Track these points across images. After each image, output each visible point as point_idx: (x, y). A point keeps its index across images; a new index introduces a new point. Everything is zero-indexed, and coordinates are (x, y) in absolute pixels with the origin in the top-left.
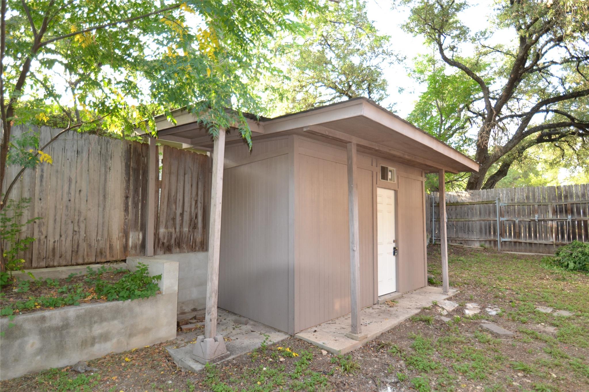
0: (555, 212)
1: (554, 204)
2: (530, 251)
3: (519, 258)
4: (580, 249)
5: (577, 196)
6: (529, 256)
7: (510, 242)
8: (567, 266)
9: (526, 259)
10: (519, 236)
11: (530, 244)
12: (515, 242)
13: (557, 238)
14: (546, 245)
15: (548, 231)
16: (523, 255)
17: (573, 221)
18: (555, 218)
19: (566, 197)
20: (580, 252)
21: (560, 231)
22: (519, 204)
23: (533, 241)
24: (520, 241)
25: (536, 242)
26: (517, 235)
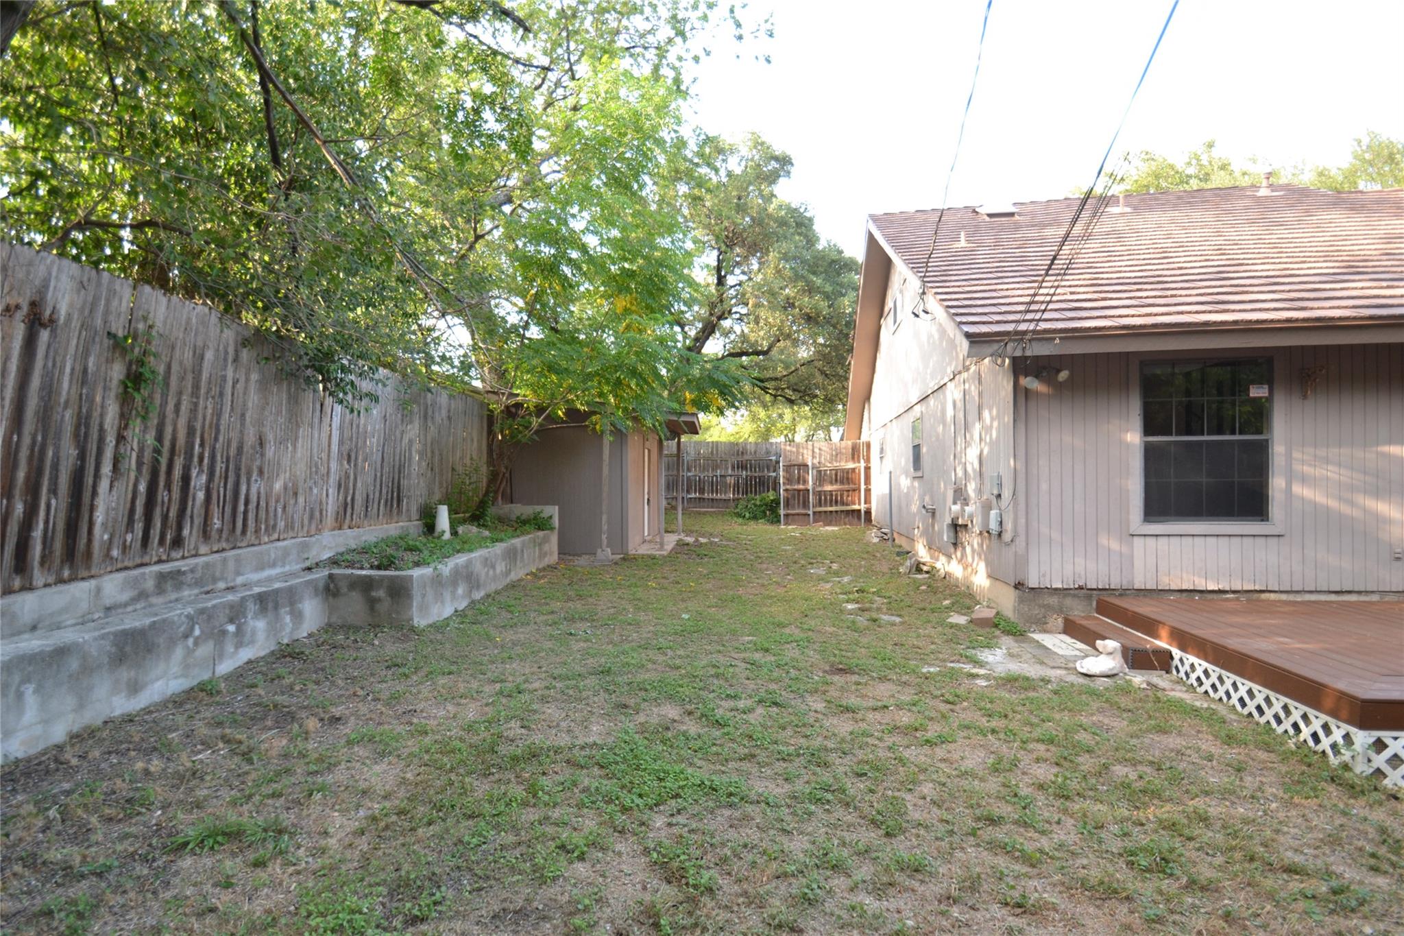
0: (733, 468)
1: (735, 460)
2: (711, 507)
3: (705, 513)
4: (753, 502)
5: (751, 453)
6: (710, 511)
7: (696, 498)
8: (744, 516)
9: (711, 514)
10: (704, 492)
11: (713, 499)
12: (700, 498)
13: (734, 493)
14: (724, 500)
15: (726, 487)
16: (707, 511)
17: (747, 477)
18: (733, 473)
19: (742, 453)
20: (753, 504)
21: (736, 488)
23: (715, 496)
24: (704, 496)
25: (717, 497)
26: (702, 491)
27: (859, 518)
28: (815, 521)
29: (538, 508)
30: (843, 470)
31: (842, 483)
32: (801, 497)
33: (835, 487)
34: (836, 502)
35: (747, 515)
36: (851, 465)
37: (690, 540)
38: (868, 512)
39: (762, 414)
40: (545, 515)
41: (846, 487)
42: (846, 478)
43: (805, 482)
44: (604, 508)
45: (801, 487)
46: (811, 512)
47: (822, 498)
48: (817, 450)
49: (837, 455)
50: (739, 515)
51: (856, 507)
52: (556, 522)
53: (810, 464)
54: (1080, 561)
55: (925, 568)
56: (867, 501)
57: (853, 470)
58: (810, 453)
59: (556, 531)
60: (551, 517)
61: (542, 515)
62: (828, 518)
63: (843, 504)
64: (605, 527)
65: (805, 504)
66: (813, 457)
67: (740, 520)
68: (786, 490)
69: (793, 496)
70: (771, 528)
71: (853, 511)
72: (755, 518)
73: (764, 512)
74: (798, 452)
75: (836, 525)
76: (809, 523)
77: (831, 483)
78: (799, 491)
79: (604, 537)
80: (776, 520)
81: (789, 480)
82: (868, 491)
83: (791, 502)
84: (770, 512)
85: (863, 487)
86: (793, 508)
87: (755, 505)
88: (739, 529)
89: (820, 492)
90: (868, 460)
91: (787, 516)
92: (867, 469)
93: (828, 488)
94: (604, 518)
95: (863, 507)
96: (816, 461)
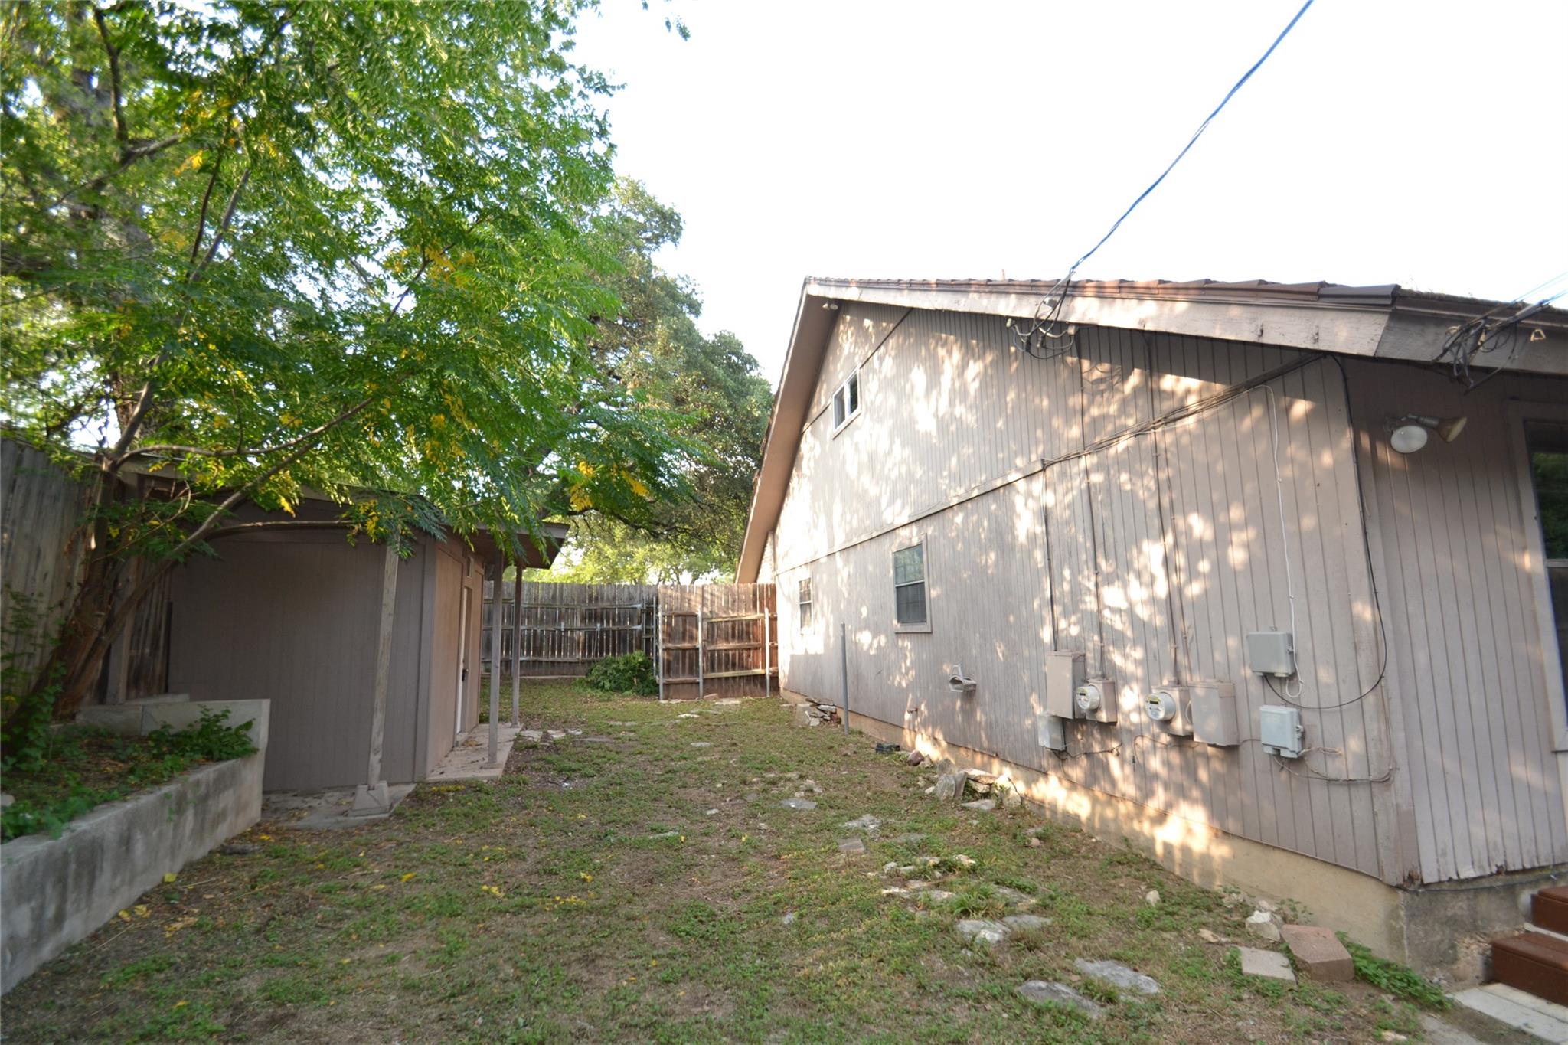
0: (583, 619)
1: (584, 608)
2: (552, 674)
3: (542, 683)
4: (614, 666)
5: (608, 599)
6: (551, 680)
7: (528, 662)
8: (603, 687)
9: (552, 683)
10: (540, 654)
11: (553, 663)
12: (534, 662)
13: (583, 654)
14: (570, 663)
15: (573, 645)
16: (544, 680)
17: (602, 631)
18: (583, 626)
19: (597, 599)
20: (615, 669)
21: (587, 647)
22: (543, 605)
23: (556, 658)
24: (540, 659)
25: (559, 660)
26: (538, 651)
27: (763, 685)
28: (707, 692)
29: (216, 707)
30: (741, 622)
31: (740, 639)
32: (685, 659)
33: (732, 644)
34: (734, 665)
35: (608, 685)
36: (751, 616)
37: (535, 736)
38: (775, 677)
39: (609, 551)
40: (234, 721)
41: (745, 644)
42: (744, 631)
43: (693, 638)
44: (379, 700)
45: (687, 645)
46: (700, 680)
47: (715, 660)
48: (707, 596)
49: (735, 602)
50: (595, 685)
51: (759, 671)
52: (261, 735)
53: (699, 614)
54: (1492, 816)
55: (981, 788)
56: (774, 662)
57: (755, 621)
58: (699, 599)
59: (260, 757)
60: (248, 725)
61: (225, 723)
62: (725, 687)
63: (742, 667)
64: (378, 740)
65: (693, 669)
66: (703, 605)
67: (600, 693)
68: (666, 650)
69: (676, 658)
70: (647, 703)
71: (756, 676)
72: (618, 689)
73: (630, 680)
74: (683, 598)
75: (733, 696)
76: (698, 695)
77: (727, 640)
78: (684, 650)
79: (375, 759)
80: (652, 690)
81: (670, 636)
82: (774, 649)
83: (673, 666)
84: (641, 681)
85: (768, 644)
86: (677, 674)
87: (618, 670)
88: (601, 706)
89: (712, 651)
90: (773, 609)
91: (667, 685)
92: (773, 620)
93: (723, 646)
94: (378, 719)
95: (768, 671)
96: (705, 610)
